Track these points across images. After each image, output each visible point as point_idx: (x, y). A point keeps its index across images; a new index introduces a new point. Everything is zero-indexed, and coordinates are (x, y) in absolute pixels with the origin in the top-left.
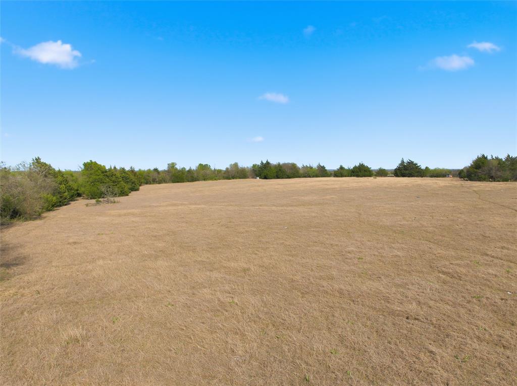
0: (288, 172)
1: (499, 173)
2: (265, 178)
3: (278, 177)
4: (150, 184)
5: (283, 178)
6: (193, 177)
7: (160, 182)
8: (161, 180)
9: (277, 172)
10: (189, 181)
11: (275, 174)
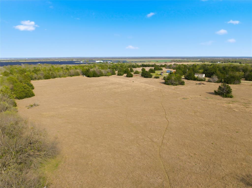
0: (98, 74)
1: (175, 83)
2: (88, 76)
3: (94, 76)
4: (34, 80)
5: (96, 77)
6: (54, 76)
7: (39, 79)
8: (39, 78)
9: (93, 74)
10: (52, 78)
11: (93, 75)
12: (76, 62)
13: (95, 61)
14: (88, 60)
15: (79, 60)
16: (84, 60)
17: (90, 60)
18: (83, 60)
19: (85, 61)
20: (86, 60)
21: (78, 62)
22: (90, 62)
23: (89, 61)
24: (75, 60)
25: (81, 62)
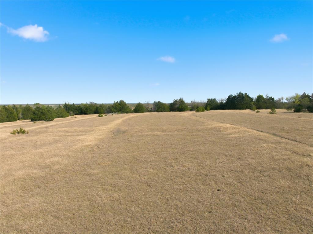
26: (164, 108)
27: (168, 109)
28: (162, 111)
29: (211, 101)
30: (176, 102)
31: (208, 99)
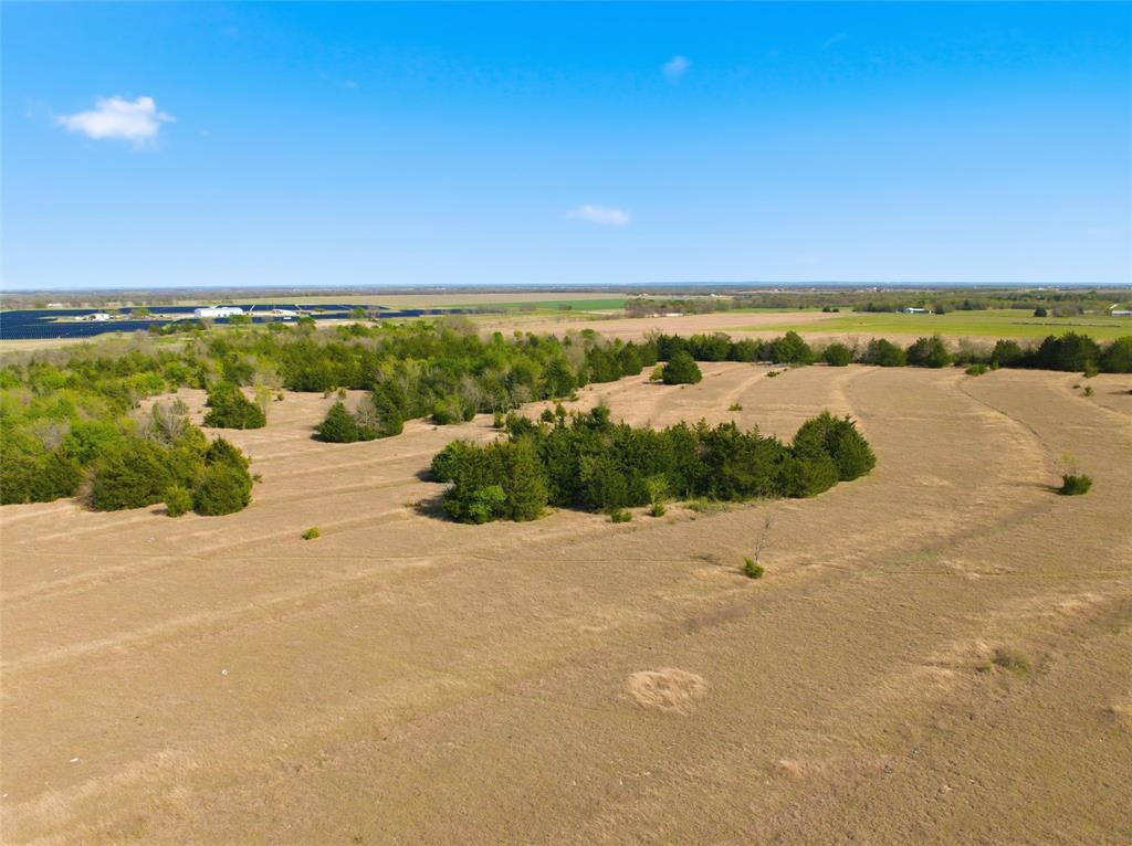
12: (61, 320)
13: (191, 310)
14: (145, 305)
15: (86, 306)
16: (119, 305)
17: (155, 304)
18: (111, 305)
19: (125, 311)
20: (129, 305)
21: (78, 319)
22: (157, 317)
23: (154, 310)
24: (58, 306)
25: (100, 318)
26: (895, 358)
27: (904, 359)
28: (890, 365)
29: (1005, 347)
30: (921, 343)
31: (998, 343)
